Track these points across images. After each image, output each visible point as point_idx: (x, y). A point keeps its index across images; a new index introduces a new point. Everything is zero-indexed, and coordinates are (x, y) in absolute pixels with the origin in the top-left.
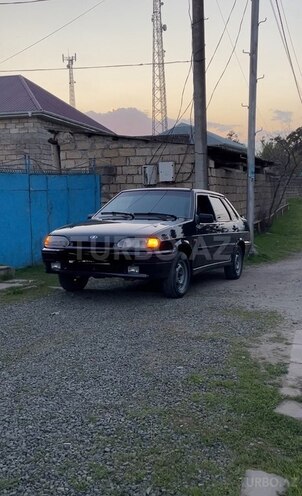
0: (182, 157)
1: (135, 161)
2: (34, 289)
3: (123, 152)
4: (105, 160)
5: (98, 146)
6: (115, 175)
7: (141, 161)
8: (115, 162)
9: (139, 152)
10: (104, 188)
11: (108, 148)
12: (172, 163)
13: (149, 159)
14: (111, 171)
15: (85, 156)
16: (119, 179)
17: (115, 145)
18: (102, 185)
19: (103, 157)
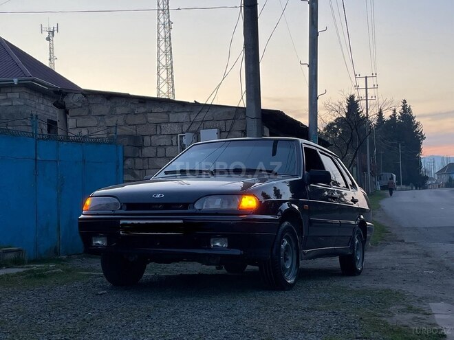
0: (229, 123)
1: (168, 129)
2: (59, 273)
3: (152, 118)
4: (128, 128)
5: (119, 111)
6: (141, 147)
7: (176, 129)
8: (141, 131)
9: (173, 118)
10: (128, 162)
11: (132, 113)
12: (216, 130)
13: (186, 127)
14: (137, 142)
15: (101, 124)
16: (147, 152)
17: (142, 110)
18: (126, 158)
19: (126, 124)
